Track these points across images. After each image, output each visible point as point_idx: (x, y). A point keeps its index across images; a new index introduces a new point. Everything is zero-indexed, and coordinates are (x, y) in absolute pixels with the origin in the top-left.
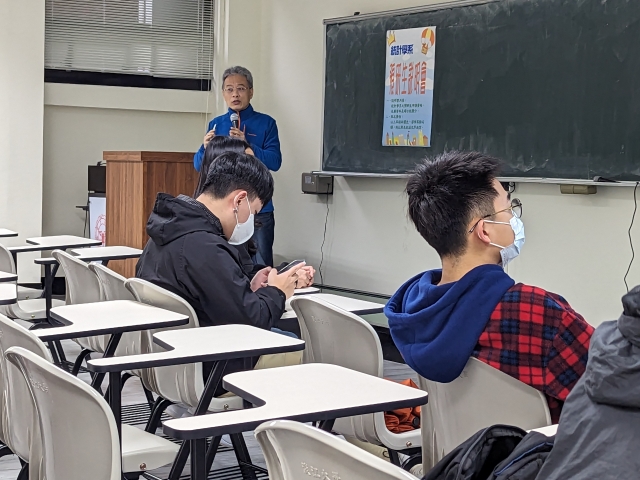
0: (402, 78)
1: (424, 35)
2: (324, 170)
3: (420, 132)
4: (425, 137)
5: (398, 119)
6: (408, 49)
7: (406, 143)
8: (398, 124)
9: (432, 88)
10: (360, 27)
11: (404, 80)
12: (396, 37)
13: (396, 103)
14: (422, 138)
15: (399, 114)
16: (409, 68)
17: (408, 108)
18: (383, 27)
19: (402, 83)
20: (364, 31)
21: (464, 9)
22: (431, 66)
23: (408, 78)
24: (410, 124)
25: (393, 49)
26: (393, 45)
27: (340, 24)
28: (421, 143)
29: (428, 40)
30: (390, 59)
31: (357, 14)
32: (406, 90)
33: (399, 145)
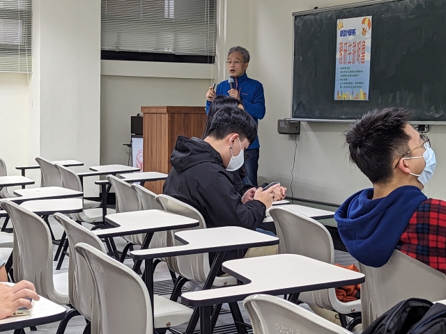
0: (348, 52)
1: (363, 22)
2: (293, 117)
3: (361, 90)
4: (364, 94)
5: (346, 81)
6: (352, 32)
7: (351, 98)
8: (345, 85)
9: (369, 59)
10: (318, 17)
11: (350, 54)
12: (344, 24)
13: (344, 70)
14: (362, 94)
15: (346, 77)
16: (353, 45)
17: (352, 74)
18: (334, 17)
19: (348, 56)
20: (321, 20)
21: (392, 4)
22: (368, 43)
23: (352, 52)
24: (354, 85)
25: (342, 32)
26: (342, 29)
27: (304, 15)
28: (362, 98)
29: (366, 26)
30: (340, 39)
31: (316, 8)
32: (351, 60)
33: (346, 99)
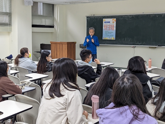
1: (113, 20)
3: (113, 37)
7: (109, 39)
10: (96, 18)
13: (106, 32)
18: (102, 18)
19: (107, 28)
21: (123, 16)
23: (109, 27)
26: (105, 21)
27: (90, 17)
28: (113, 39)
30: (104, 24)
31: (94, 15)
32: (109, 29)
33: (107, 39)
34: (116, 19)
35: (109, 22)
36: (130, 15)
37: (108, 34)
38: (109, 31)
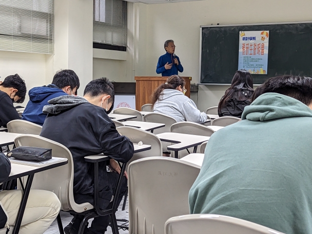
3: (261, 69)
4: (264, 71)
7: (253, 73)
8: (248, 66)
9: (267, 53)
11: (251, 50)
13: (246, 58)
15: (248, 62)
16: (253, 45)
17: (254, 60)
18: (237, 30)
23: (254, 49)
24: (255, 66)
27: (210, 28)
28: (262, 73)
32: (252, 53)
34: (268, 32)
35: (254, 38)
36: (301, 24)
37: (251, 63)
38: (253, 56)
